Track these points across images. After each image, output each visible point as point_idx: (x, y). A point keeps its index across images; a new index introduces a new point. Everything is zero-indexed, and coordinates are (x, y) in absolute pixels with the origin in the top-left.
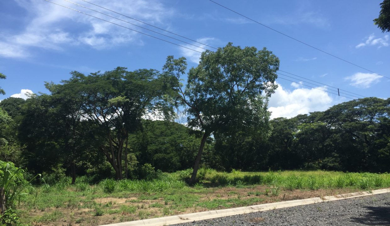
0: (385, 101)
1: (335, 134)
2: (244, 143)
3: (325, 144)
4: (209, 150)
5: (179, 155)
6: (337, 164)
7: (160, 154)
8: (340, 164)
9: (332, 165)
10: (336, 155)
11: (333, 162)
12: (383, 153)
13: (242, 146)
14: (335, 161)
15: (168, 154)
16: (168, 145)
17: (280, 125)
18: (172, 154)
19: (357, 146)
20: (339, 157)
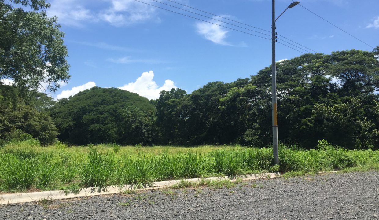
3: (250, 113)
4: (154, 122)
5: (118, 126)
6: (255, 138)
7: (96, 125)
8: (260, 138)
10: (257, 126)
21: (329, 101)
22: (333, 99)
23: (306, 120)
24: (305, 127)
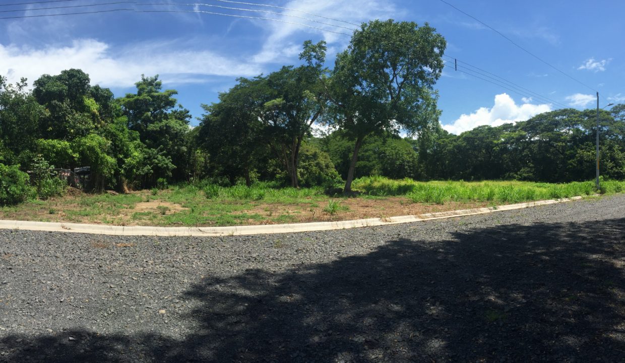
0: (581, 112)
1: (533, 145)
2: (446, 151)
3: (523, 154)
4: (414, 159)
5: (382, 163)
6: (531, 174)
7: (363, 162)
8: (534, 174)
9: (525, 175)
10: (531, 165)
11: (528, 172)
12: (571, 164)
13: (443, 154)
14: (530, 172)
15: (370, 161)
16: (371, 152)
17: (483, 133)
18: (374, 162)
19: (550, 157)
20: (534, 167)
21: (586, 148)
22: (589, 146)
23: (571, 161)
24: (570, 166)
